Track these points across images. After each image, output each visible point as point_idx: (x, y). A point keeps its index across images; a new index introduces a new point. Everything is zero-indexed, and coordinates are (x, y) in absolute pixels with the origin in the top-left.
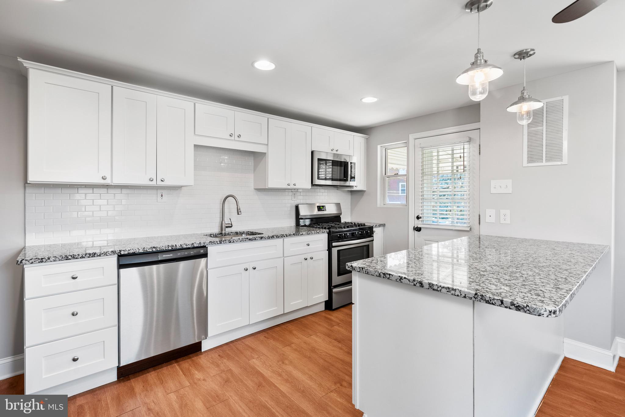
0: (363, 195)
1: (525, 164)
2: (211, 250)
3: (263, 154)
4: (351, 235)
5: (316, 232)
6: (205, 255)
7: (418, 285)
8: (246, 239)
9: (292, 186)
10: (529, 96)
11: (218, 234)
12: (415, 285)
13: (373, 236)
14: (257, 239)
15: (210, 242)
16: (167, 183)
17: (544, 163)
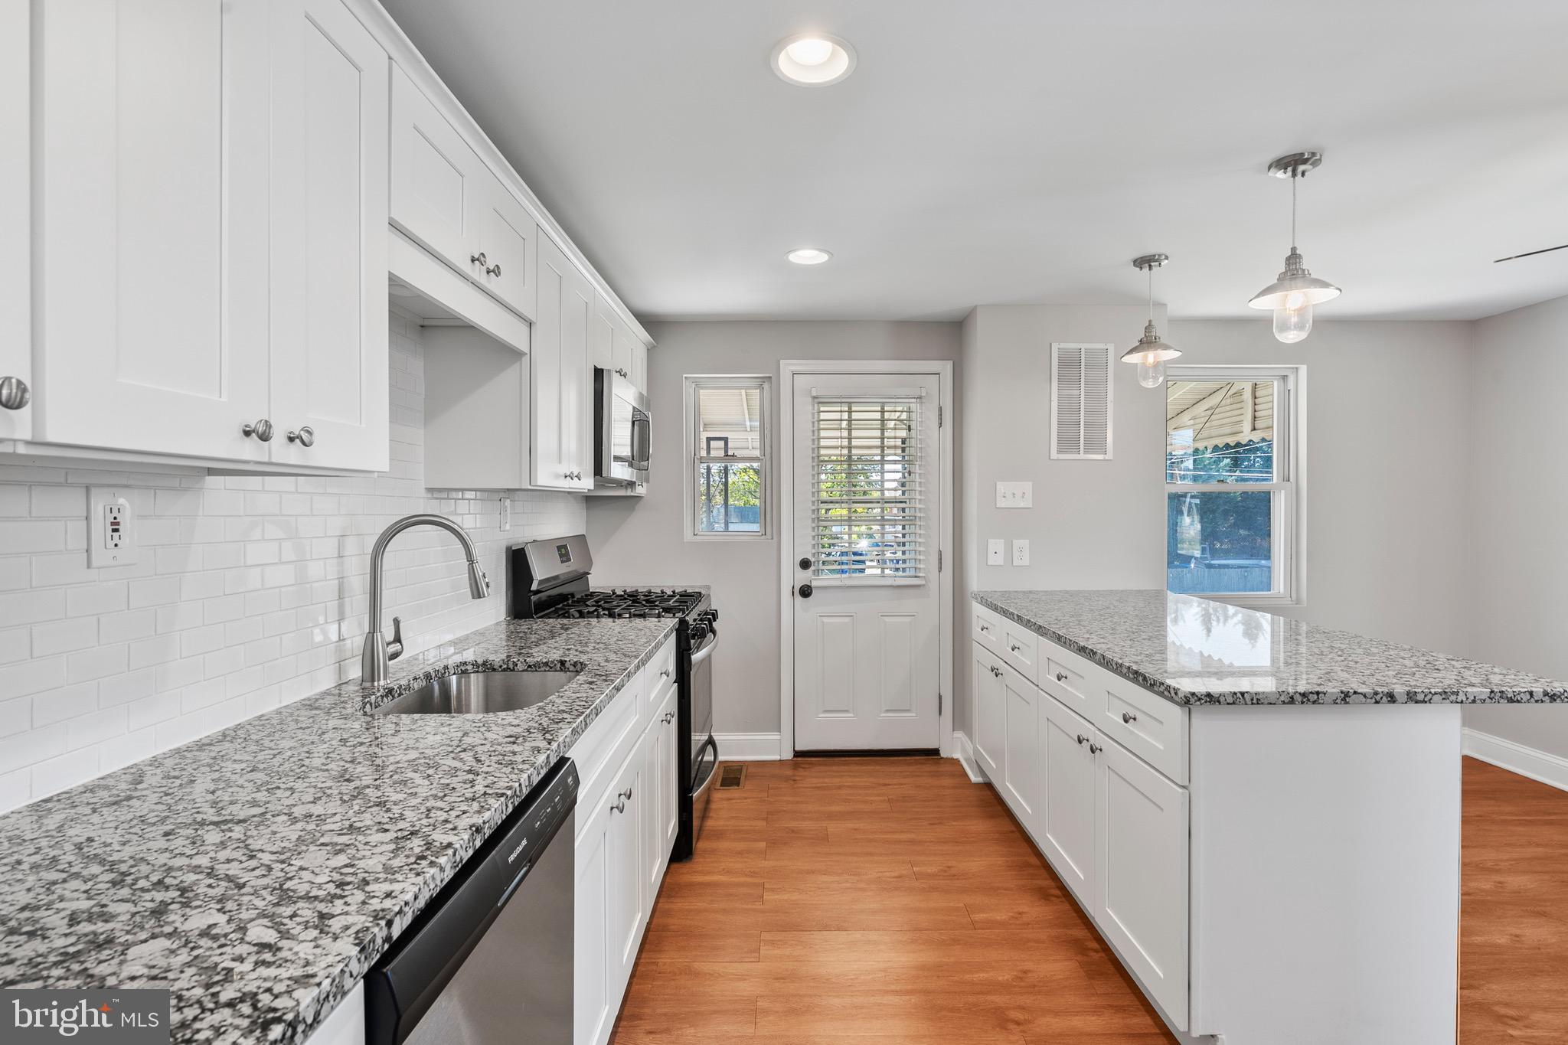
1: (1054, 455)
17: (1082, 456)
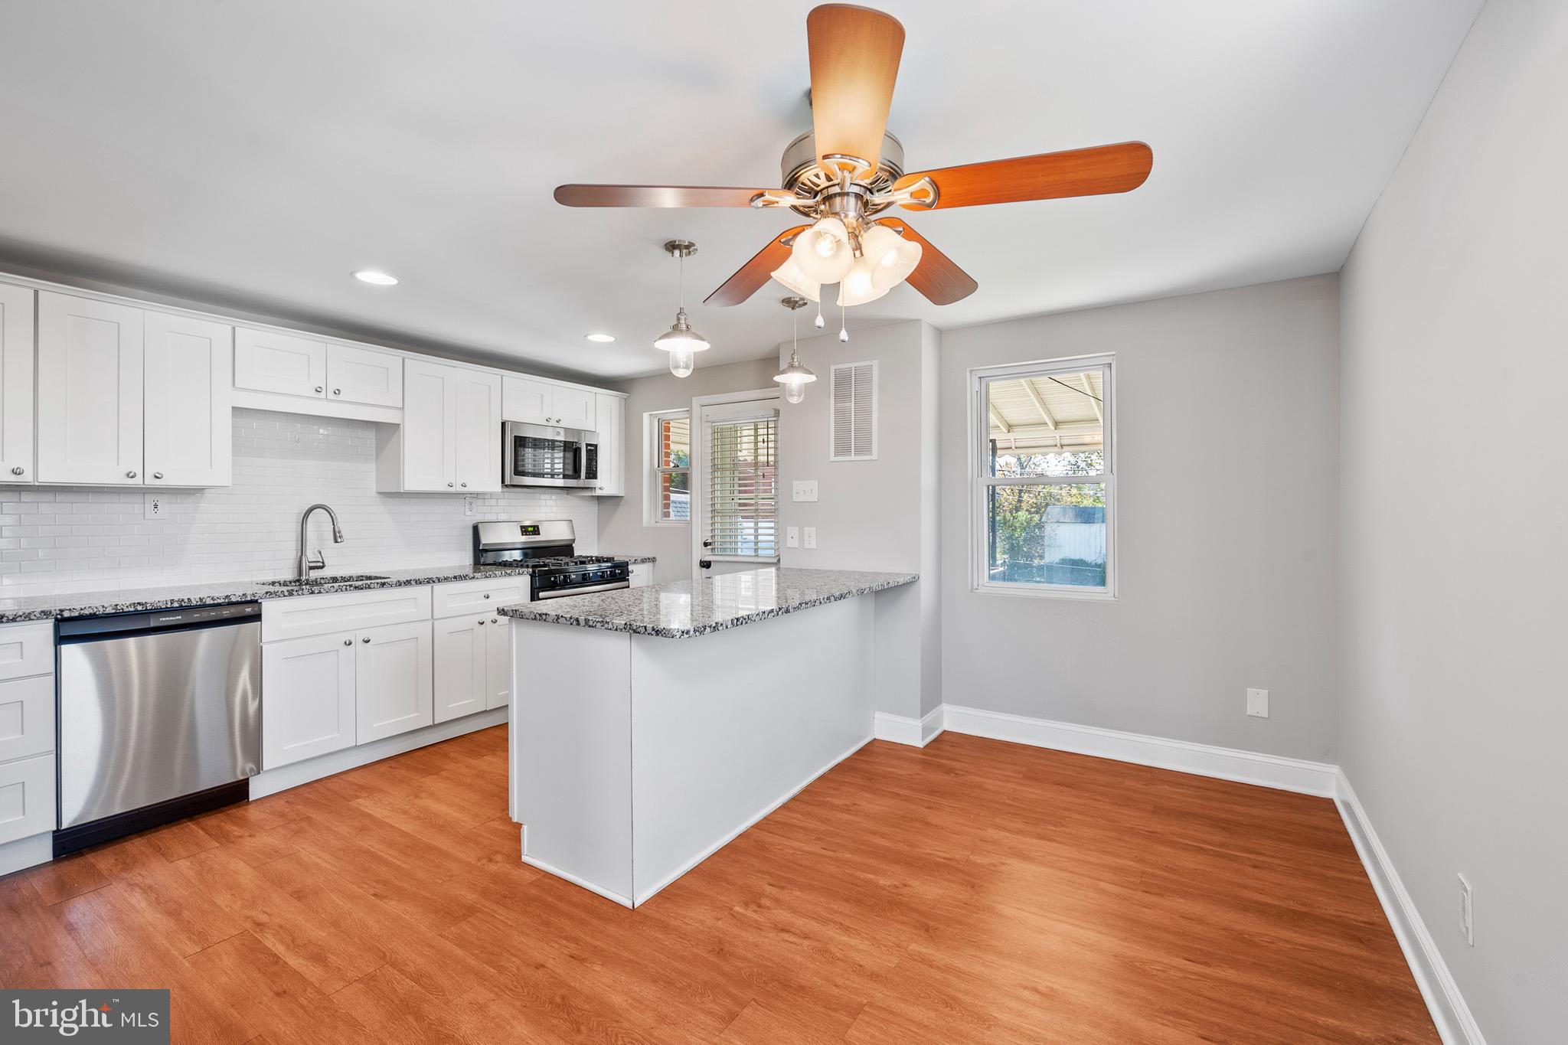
0: (618, 504)
1: (832, 458)
2: (268, 607)
4: (581, 577)
5: (503, 572)
6: (257, 617)
7: (575, 623)
8: (348, 587)
9: (459, 489)
10: (799, 363)
12: (571, 624)
13: (628, 580)
15: (267, 593)
16: (168, 481)
17: (853, 457)
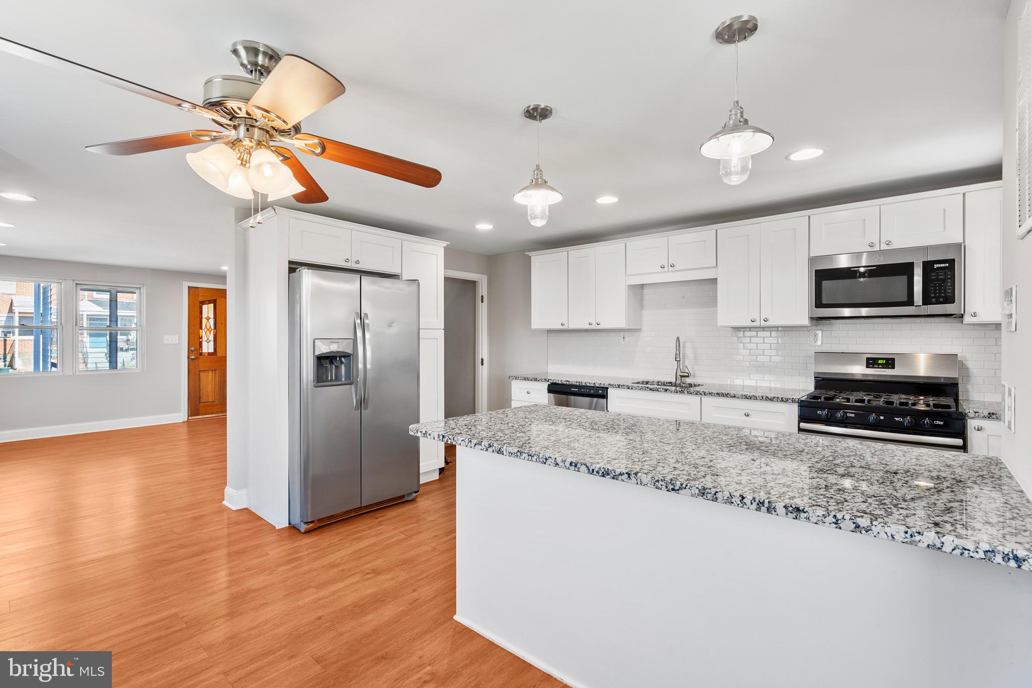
2: (611, 392)
3: (714, 281)
6: (604, 396)
9: (760, 323)
11: (667, 383)
14: (659, 390)
15: (609, 384)
